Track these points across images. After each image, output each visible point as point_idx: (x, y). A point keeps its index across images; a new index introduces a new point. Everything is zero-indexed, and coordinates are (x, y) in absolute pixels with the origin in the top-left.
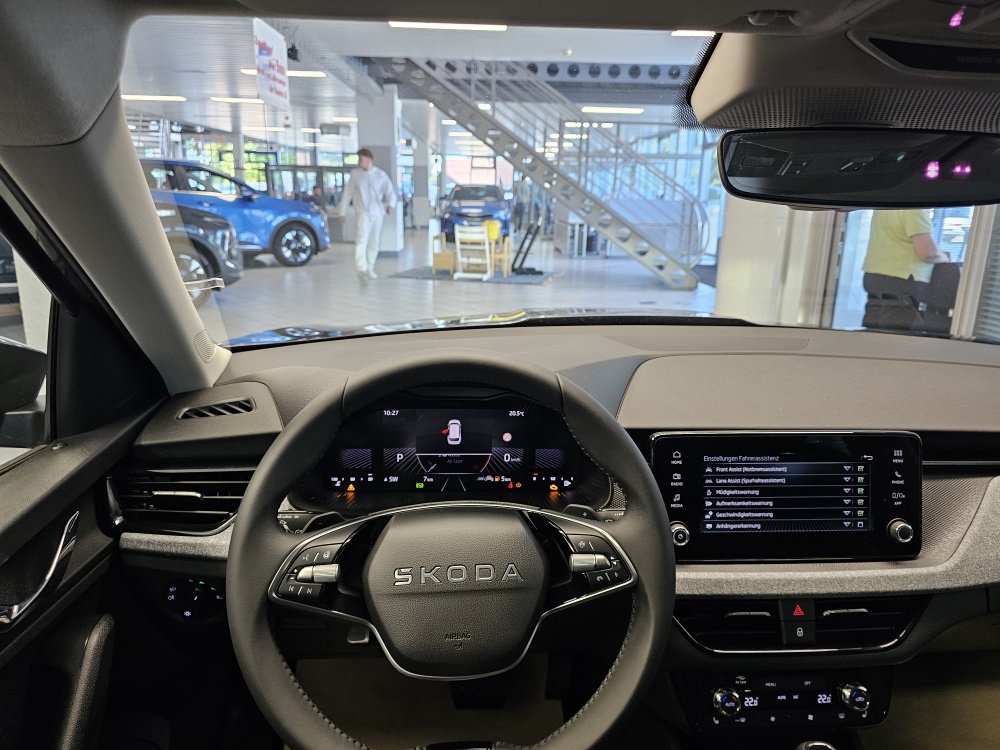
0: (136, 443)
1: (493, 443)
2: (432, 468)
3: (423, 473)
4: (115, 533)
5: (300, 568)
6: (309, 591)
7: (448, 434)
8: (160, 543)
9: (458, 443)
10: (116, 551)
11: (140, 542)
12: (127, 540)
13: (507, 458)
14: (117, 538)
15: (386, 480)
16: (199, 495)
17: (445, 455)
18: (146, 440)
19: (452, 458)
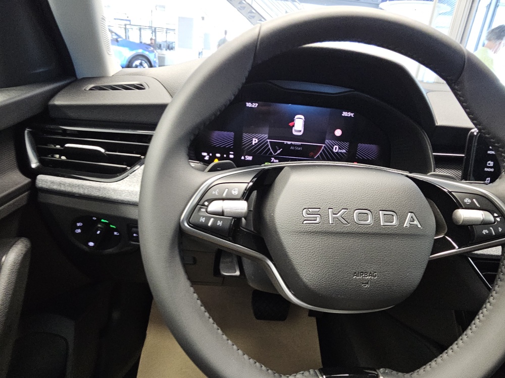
0: (51, 103)
1: (327, 137)
2: (279, 152)
3: (271, 155)
4: (32, 174)
5: (210, 201)
6: (219, 223)
7: (294, 126)
8: (70, 185)
9: (300, 134)
10: (33, 189)
11: (53, 182)
12: (43, 181)
13: (336, 149)
14: (34, 179)
15: (243, 158)
16: (103, 150)
17: (289, 143)
18: (59, 101)
19: (294, 146)
